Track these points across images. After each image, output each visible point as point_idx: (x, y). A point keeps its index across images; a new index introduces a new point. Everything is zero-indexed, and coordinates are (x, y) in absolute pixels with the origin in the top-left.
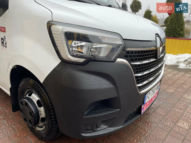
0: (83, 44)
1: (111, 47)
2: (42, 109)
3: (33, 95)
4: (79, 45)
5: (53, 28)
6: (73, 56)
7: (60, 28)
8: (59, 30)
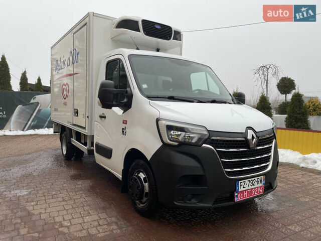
0: (179, 133)
1: (200, 136)
2: (146, 185)
3: (141, 173)
4: (176, 133)
5: (159, 122)
6: (170, 140)
7: (164, 122)
8: (163, 123)
